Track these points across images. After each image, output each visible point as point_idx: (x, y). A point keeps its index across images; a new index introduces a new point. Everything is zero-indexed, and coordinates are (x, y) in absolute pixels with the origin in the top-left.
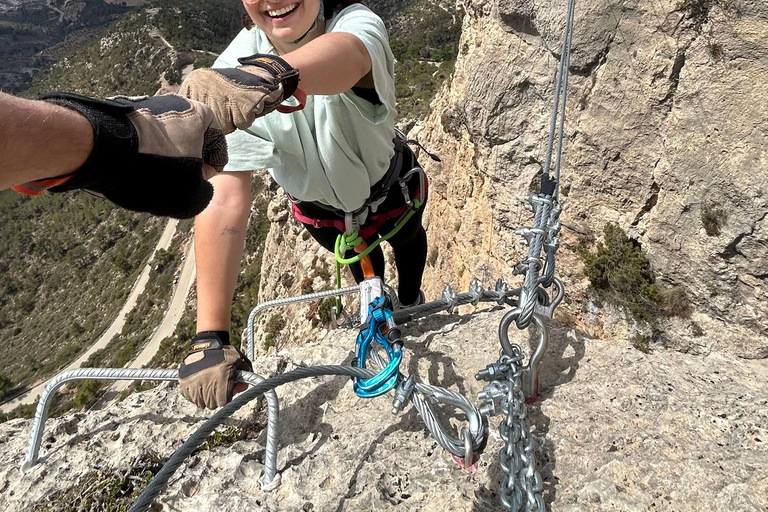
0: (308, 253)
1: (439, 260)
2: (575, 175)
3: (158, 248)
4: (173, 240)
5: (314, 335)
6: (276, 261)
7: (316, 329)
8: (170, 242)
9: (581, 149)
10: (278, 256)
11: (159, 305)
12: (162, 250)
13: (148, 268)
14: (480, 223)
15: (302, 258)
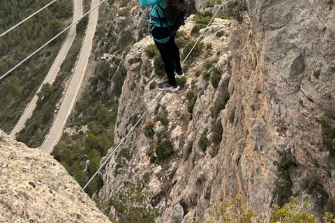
0: (154, 100)
1: (235, 120)
2: (324, 63)
3: (45, 82)
4: (57, 77)
5: (151, 169)
6: (129, 104)
7: (153, 165)
8: (54, 78)
9: (328, 41)
10: (130, 100)
11: (42, 129)
12: (47, 84)
13: (36, 98)
14: (260, 92)
15: (149, 104)
